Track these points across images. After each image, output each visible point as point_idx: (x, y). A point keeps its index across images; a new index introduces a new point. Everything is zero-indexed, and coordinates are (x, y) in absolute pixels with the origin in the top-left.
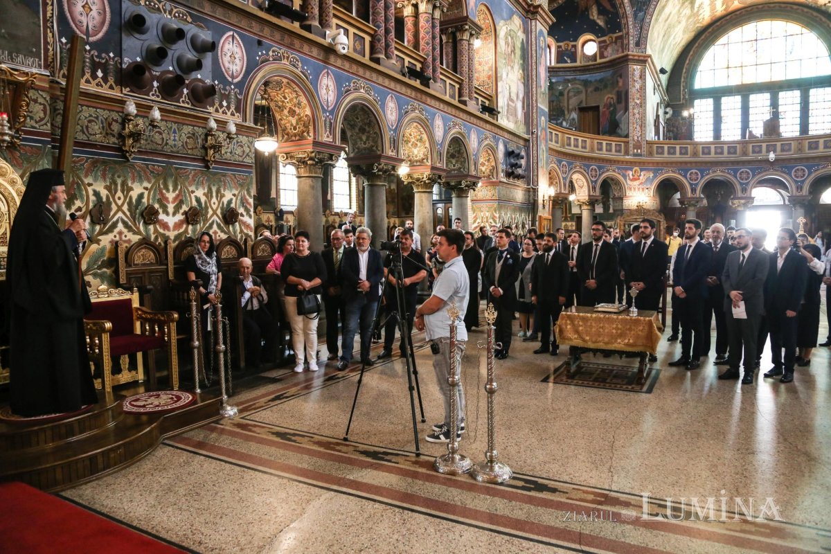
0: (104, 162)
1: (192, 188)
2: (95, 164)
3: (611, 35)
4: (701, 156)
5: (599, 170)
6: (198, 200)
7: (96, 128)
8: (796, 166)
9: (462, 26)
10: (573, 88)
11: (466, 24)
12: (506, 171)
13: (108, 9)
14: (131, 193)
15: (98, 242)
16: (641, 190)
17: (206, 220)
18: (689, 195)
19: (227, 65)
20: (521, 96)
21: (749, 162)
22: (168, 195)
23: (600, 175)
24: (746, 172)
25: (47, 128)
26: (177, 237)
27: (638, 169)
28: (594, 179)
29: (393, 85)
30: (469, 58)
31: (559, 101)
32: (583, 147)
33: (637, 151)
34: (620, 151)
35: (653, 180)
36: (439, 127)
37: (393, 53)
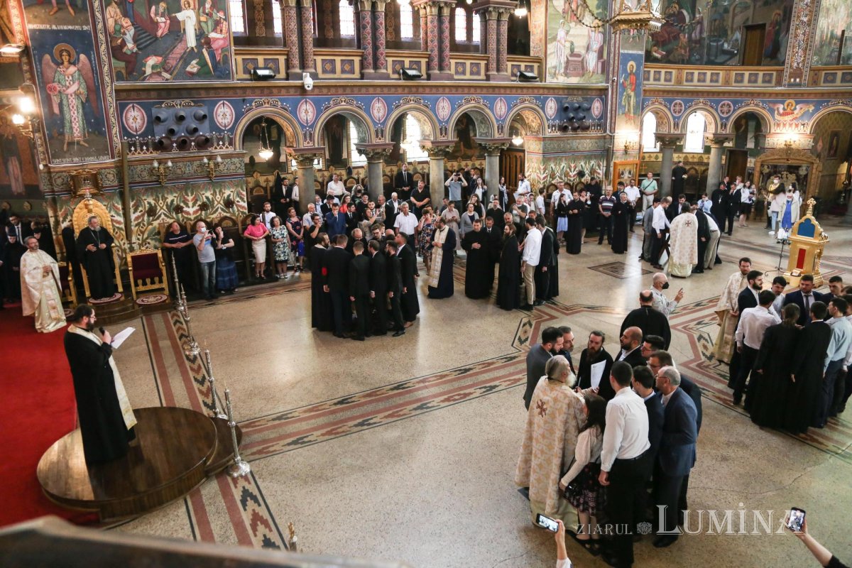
0: (151, 188)
1: (203, 192)
2: (147, 190)
5: (734, 106)
6: (207, 198)
7: (145, 174)
9: (488, 8)
10: (741, 3)
11: (490, 7)
12: (559, 125)
13: (145, 116)
14: (167, 200)
15: (152, 224)
16: (794, 126)
17: (213, 207)
19: (220, 121)
20: (596, 46)
22: (188, 198)
23: (734, 110)
25: (116, 183)
26: (195, 218)
27: (792, 101)
28: (725, 116)
29: (379, 90)
30: (498, 34)
31: (723, 19)
32: (711, 81)
33: (795, 80)
34: (769, 81)
35: (812, 114)
36: (444, 108)
37: (382, 64)
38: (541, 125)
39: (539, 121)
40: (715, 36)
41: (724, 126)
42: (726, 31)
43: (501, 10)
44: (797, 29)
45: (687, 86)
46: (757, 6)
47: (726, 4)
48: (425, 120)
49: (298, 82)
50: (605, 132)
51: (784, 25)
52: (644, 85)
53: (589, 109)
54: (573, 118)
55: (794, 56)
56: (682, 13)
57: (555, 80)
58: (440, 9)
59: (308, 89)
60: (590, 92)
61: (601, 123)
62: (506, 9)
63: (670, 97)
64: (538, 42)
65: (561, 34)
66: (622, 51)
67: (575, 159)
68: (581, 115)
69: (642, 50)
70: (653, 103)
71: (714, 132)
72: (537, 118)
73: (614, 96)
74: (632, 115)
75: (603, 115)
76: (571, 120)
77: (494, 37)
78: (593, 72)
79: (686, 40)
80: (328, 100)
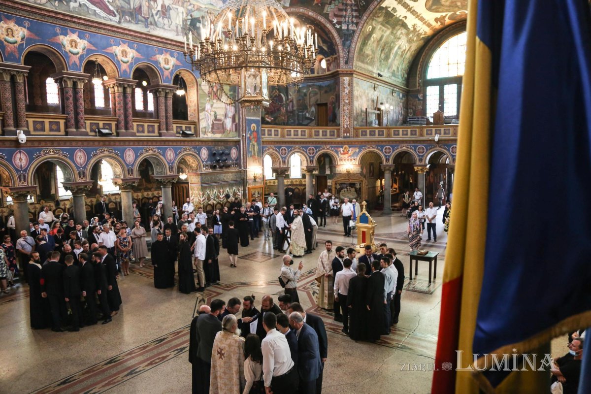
3: (332, 56)
4: (393, 136)
5: (316, 150)
8: (453, 145)
9: (158, 89)
10: (313, 91)
11: (160, 88)
12: (210, 165)
16: (349, 160)
18: (384, 163)
20: (230, 114)
21: (424, 141)
23: (316, 152)
24: (422, 148)
27: (347, 146)
28: (311, 155)
29: (80, 143)
30: (166, 106)
31: (304, 100)
32: (302, 135)
33: (347, 134)
34: (333, 135)
35: (358, 153)
36: (130, 156)
37: (82, 125)
38: (199, 165)
39: (197, 163)
40: (301, 109)
41: (312, 161)
42: (307, 106)
43: (167, 91)
44: (343, 106)
45: (287, 139)
46: (322, 94)
47: (305, 91)
48: (116, 164)
49: (13, 137)
50: (241, 168)
51: (337, 104)
52: (262, 138)
53: (229, 154)
54: (219, 160)
55: (345, 121)
56: (281, 95)
57: (206, 136)
58: (125, 89)
59: (21, 142)
60: (229, 143)
61: (237, 162)
62: (170, 90)
63: (278, 145)
64: (193, 111)
65: (208, 106)
66: (247, 118)
67: (223, 186)
68: (224, 158)
69: (259, 117)
70: (269, 149)
71: (306, 165)
72: (196, 160)
73: (244, 145)
74: (256, 157)
75: (239, 158)
76: (218, 161)
77: (164, 108)
78: (230, 131)
79: (284, 111)
80: (39, 151)
